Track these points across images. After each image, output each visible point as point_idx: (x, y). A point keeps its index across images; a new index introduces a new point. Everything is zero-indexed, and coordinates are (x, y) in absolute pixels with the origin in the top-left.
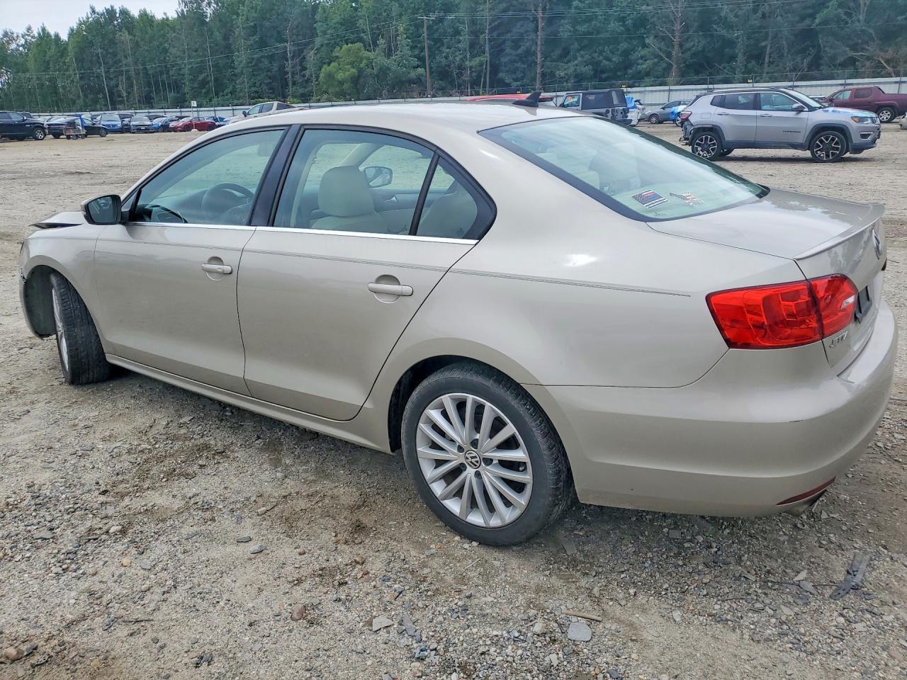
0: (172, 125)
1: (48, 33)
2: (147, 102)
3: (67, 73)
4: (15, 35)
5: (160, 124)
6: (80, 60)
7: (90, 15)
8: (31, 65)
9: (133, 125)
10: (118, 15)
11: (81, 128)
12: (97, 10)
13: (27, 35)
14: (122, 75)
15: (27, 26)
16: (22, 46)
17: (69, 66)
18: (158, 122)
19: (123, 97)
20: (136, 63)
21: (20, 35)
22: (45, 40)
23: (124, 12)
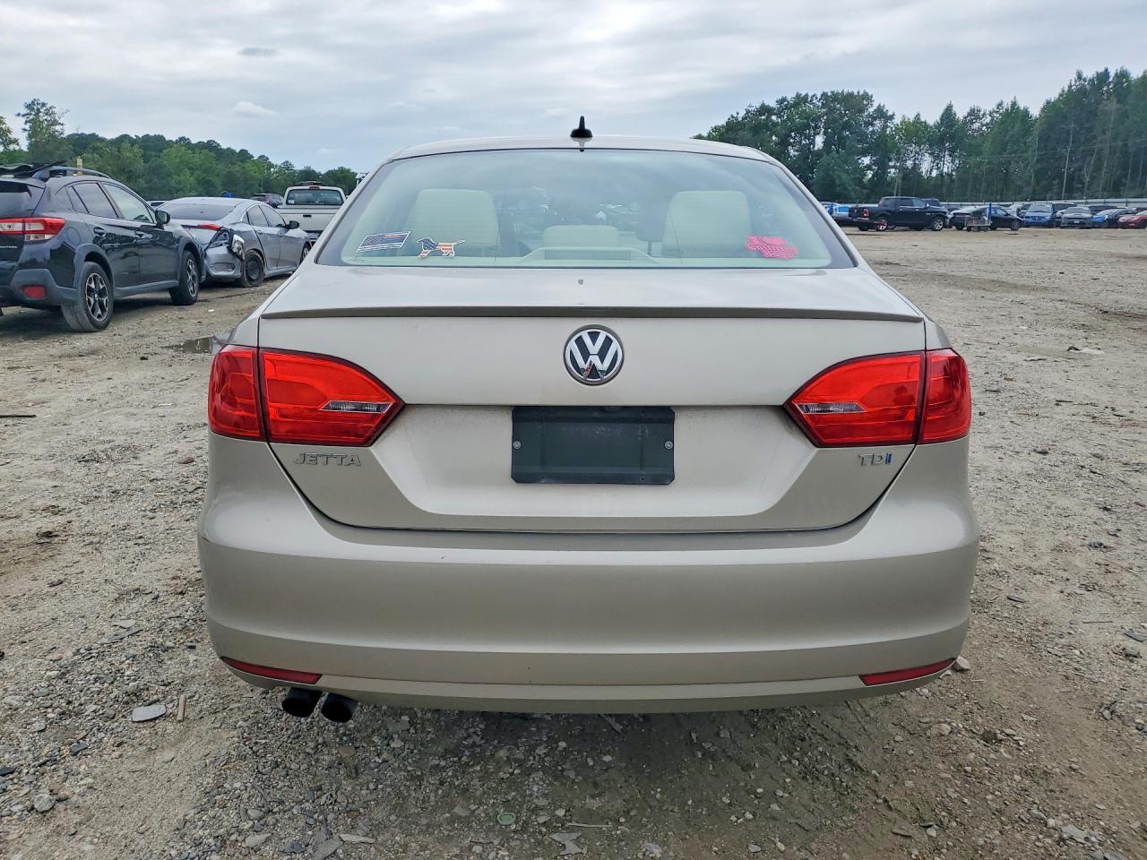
0: (1123, 219)
1: (1018, 108)
2: (1115, 190)
3: (1024, 155)
4: (982, 113)
5: (1107, 217)
6: (1044, 139)
7: (1073, 83)
8: (987, 146)
9: (1065, 218)
10: (1111, 79)
11: (986, 219)
12: (1084, 76)
13: (996, 112)
14: (1092, 155)
15: (998, 101)
16: (987, 125)
17: (1029, 147)
18: (1104, 214)
19: (1083, 184)
20: (1115, 139)
21: (988, 112)
22: (1014, 116)
23: (1123, 75)
